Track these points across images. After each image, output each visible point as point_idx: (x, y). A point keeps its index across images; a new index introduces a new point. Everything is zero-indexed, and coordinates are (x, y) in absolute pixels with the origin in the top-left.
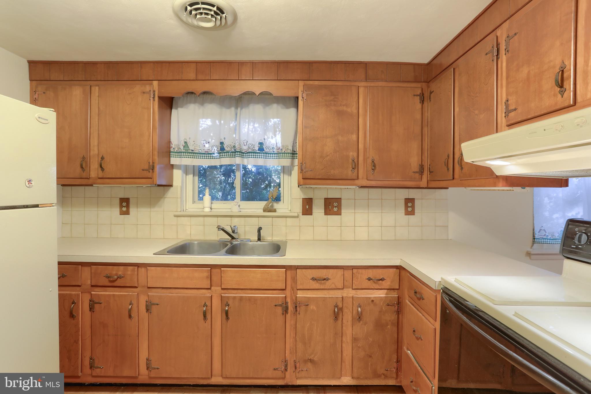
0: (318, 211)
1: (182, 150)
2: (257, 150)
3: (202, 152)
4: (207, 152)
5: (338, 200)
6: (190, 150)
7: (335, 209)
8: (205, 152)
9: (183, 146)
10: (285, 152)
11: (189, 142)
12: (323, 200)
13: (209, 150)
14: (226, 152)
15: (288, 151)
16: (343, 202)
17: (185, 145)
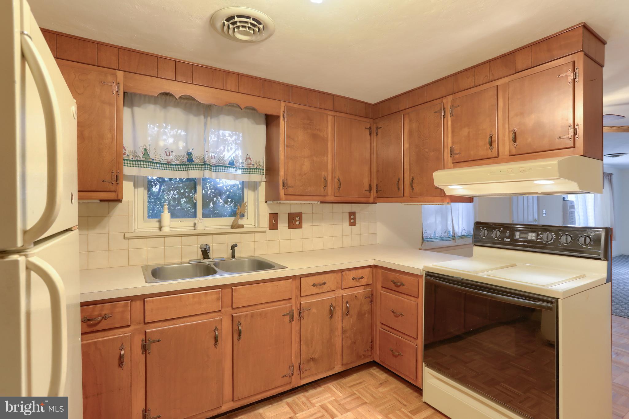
0: (283, 225)
1: (142, 158)
2: (228, 164)
3: (163, 163)
4: (170, 162)
5: (300, 214)
6: (150, 158)
7: (298, 223)
8: (168, 162)
9: (142, 153)
10: (257, 168)
11: (149, 149)
12: (287, 215)
13: (172, 161)
14: (195, 165)
15: (260, 166)
16: (304, 216)
17: (144, 153)
